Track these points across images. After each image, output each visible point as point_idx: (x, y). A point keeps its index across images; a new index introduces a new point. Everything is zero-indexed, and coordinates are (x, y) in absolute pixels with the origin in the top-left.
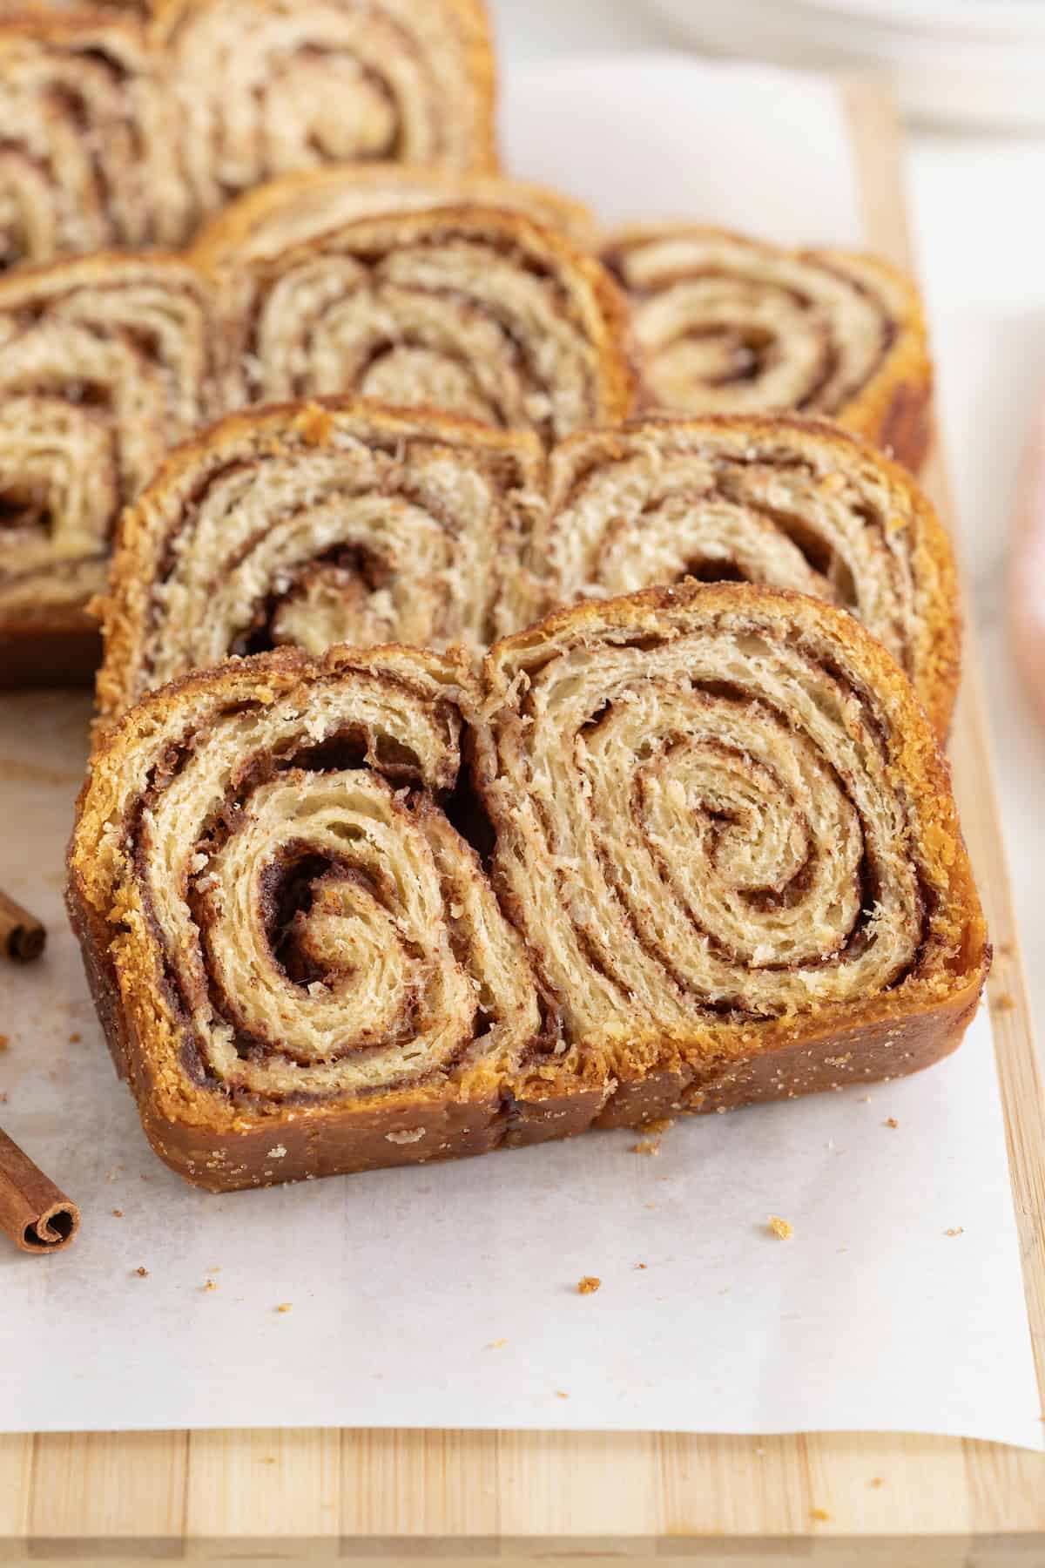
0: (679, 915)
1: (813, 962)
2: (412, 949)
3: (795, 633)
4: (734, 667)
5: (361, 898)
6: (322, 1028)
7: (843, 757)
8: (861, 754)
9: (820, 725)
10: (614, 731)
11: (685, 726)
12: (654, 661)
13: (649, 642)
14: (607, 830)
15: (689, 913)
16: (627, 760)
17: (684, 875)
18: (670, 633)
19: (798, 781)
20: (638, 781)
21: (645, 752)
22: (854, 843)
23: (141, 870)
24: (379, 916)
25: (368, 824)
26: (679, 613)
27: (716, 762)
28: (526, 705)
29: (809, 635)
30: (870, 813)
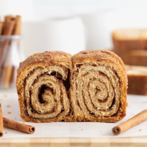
0: (90, 101)
1: (104, 111)
2: (56, 101)
3: (113, 68)
4: (105, 71)
5: (50, 93)
6: (42, 110)
7: (115, 85)
8: (117, 85)
9: (113, 81)
10: (88, 76)
11: (96, 78)
12: (95, 68)
13: (94, 65)
14: (84, 88)
15: (91, 101)
16: (88, 80)
17: (92, 96)
18: (97, 65)
19: (108, 87)
20: (89, 83)
21: (91, 79)
22: (113, 96)
23: (24, 88)
24: (52, 96)
25: (53, 84)
26: (99, 63)
27: (99, 83)
28: (78, 71)
29: (115, 69)
30: (116, 93)
